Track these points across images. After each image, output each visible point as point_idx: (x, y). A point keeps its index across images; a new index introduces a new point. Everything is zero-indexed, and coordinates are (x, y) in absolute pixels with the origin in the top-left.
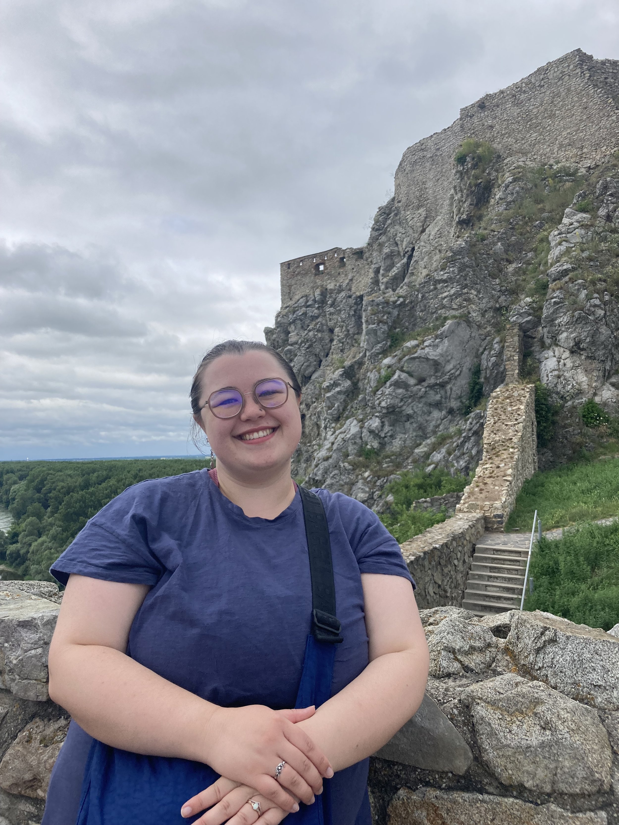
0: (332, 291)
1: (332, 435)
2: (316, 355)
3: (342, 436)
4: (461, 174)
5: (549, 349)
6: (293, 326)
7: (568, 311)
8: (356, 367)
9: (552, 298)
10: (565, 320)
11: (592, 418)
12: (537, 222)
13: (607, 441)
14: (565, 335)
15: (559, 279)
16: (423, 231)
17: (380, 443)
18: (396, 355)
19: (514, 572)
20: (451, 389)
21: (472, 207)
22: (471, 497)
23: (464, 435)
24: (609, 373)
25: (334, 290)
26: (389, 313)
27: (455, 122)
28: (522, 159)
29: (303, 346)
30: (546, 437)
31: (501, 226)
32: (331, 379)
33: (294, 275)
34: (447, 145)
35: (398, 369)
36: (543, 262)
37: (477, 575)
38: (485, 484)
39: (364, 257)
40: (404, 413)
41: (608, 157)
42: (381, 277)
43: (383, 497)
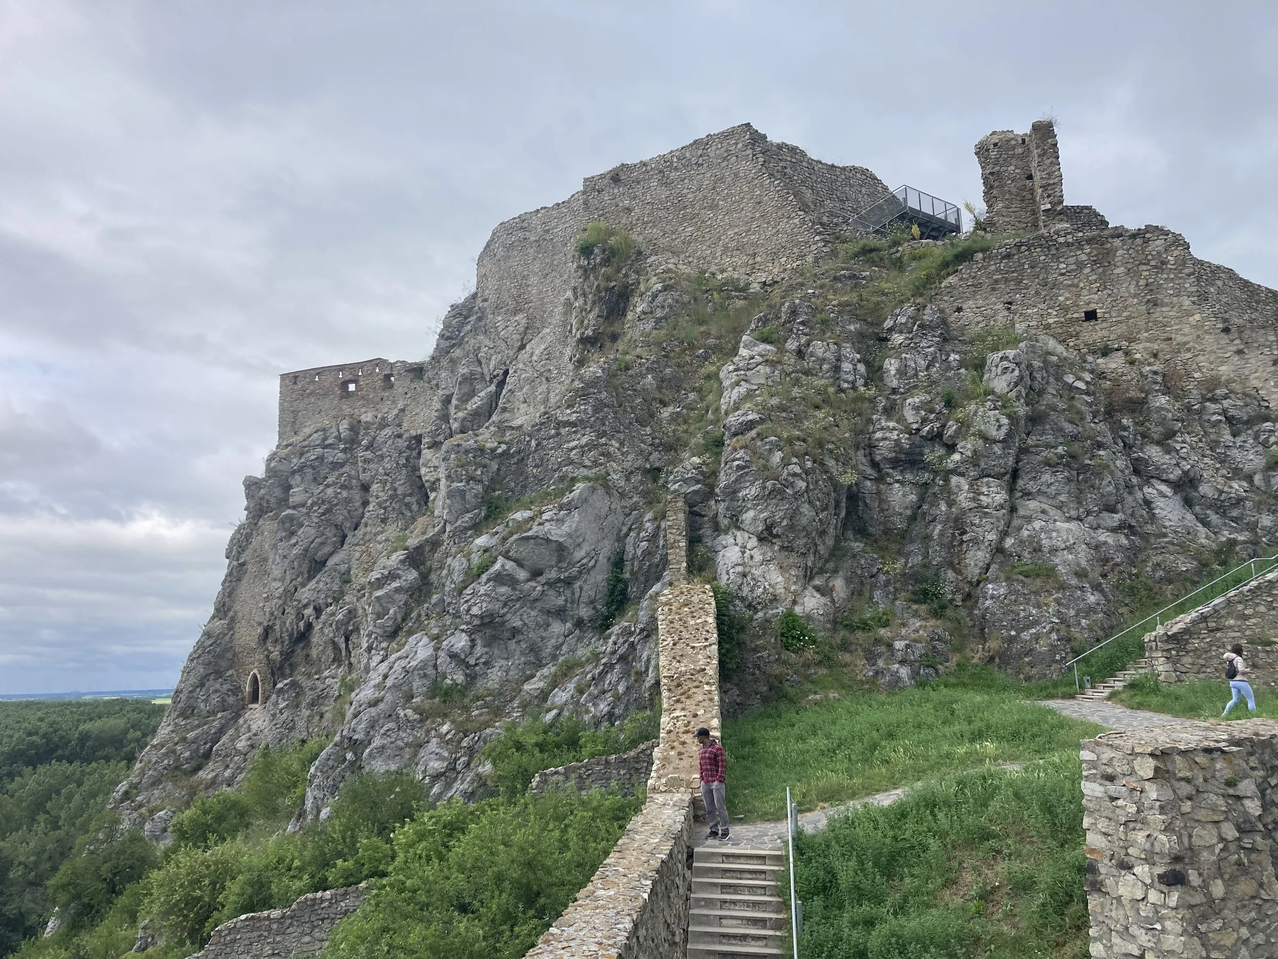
0: (368, 426)
1: (382, 661)
2: (336, 526)
3: (403, 663)
4: (586, 272)
5: (727, 534)
6: (297, 477)
7: (757, 480)
8: (427, 549)
9: (733, 461)
10: (753, 492)
11: (793, 638)
12: (701, 351)
13: (816, 673)
14: (751, 514)
15: (742, 433)
16: (522, 347)
17: (467, 675)
18: (497, 533)
19: (759, 891)
20: (581, 588)
21: (601, 320)
22: (667, 766)
23: (603, 661)
24: (811, 572)
25: (373, 424)
26: (485, 466)
27: (573, 196)
28: (672, 261)
29: (316, 511)
30: (730, 666)
31: (651, 351)
32: (384, 568)
33: (303, 394)
34: (560, 227)
35: (500, 554)
36: (713, 407)
37: (704, 899)
38: (684, 743)
39: (425, 378)
40: (508, 626)
41: (789, 272)
42: (452, 410)
43: (472, 765)
